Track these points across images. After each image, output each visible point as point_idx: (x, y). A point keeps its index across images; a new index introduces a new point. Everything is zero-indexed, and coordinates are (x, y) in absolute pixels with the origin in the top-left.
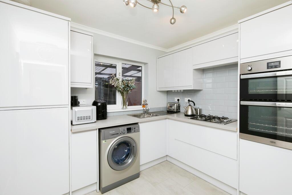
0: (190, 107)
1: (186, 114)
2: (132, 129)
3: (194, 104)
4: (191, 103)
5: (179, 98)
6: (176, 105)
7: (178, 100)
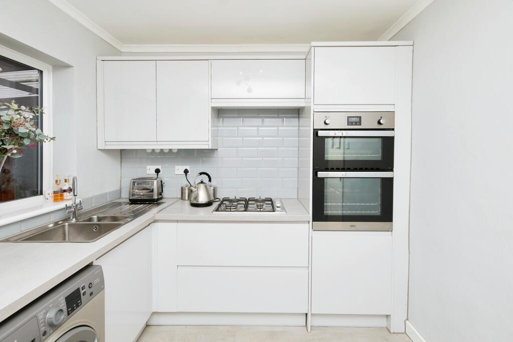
0: (202, 185)
1: (195, 202)
2: (82, 292)
3: (208, 179)
4: (205, 178)
5: (159, 167)
6: (157, 182)
7: (157, 171)
